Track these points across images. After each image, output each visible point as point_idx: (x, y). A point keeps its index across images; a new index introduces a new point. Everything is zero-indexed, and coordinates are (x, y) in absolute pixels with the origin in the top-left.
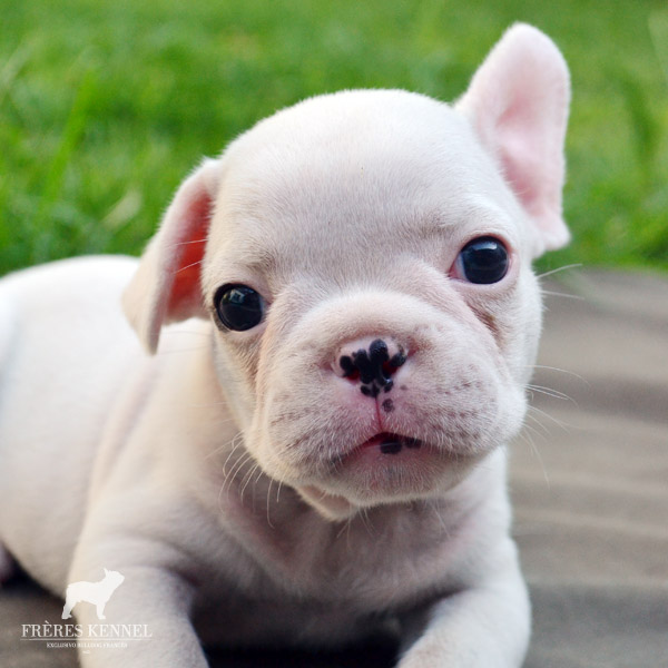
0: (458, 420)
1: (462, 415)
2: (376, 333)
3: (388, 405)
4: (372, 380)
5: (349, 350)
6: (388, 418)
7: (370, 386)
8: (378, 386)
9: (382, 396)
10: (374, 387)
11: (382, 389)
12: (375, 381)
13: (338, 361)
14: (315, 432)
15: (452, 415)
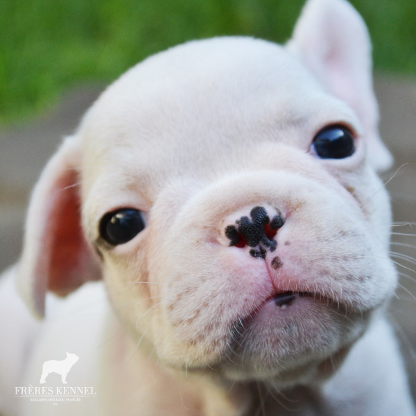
0: (342, 263)
1: (345, 259)
2: (253, 202)
3: (276, 263)
4: (258, 243)
5: (233, 220)
6: (278, 274)
7: (257, 249)
8: (264, 247)
9: (270, 256)
10: (261, 248)
11: (268, 249)
12: (261, 244)
13: (223, 233)
14: (213, 296)
15: (335, 259)
